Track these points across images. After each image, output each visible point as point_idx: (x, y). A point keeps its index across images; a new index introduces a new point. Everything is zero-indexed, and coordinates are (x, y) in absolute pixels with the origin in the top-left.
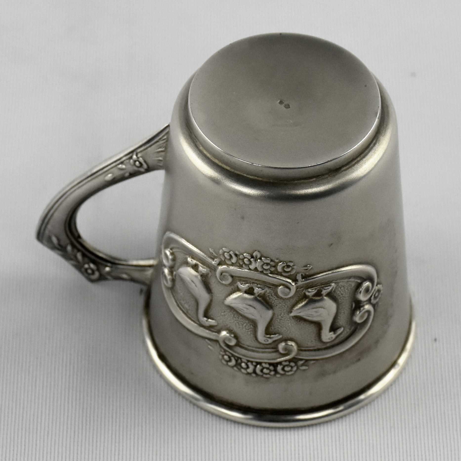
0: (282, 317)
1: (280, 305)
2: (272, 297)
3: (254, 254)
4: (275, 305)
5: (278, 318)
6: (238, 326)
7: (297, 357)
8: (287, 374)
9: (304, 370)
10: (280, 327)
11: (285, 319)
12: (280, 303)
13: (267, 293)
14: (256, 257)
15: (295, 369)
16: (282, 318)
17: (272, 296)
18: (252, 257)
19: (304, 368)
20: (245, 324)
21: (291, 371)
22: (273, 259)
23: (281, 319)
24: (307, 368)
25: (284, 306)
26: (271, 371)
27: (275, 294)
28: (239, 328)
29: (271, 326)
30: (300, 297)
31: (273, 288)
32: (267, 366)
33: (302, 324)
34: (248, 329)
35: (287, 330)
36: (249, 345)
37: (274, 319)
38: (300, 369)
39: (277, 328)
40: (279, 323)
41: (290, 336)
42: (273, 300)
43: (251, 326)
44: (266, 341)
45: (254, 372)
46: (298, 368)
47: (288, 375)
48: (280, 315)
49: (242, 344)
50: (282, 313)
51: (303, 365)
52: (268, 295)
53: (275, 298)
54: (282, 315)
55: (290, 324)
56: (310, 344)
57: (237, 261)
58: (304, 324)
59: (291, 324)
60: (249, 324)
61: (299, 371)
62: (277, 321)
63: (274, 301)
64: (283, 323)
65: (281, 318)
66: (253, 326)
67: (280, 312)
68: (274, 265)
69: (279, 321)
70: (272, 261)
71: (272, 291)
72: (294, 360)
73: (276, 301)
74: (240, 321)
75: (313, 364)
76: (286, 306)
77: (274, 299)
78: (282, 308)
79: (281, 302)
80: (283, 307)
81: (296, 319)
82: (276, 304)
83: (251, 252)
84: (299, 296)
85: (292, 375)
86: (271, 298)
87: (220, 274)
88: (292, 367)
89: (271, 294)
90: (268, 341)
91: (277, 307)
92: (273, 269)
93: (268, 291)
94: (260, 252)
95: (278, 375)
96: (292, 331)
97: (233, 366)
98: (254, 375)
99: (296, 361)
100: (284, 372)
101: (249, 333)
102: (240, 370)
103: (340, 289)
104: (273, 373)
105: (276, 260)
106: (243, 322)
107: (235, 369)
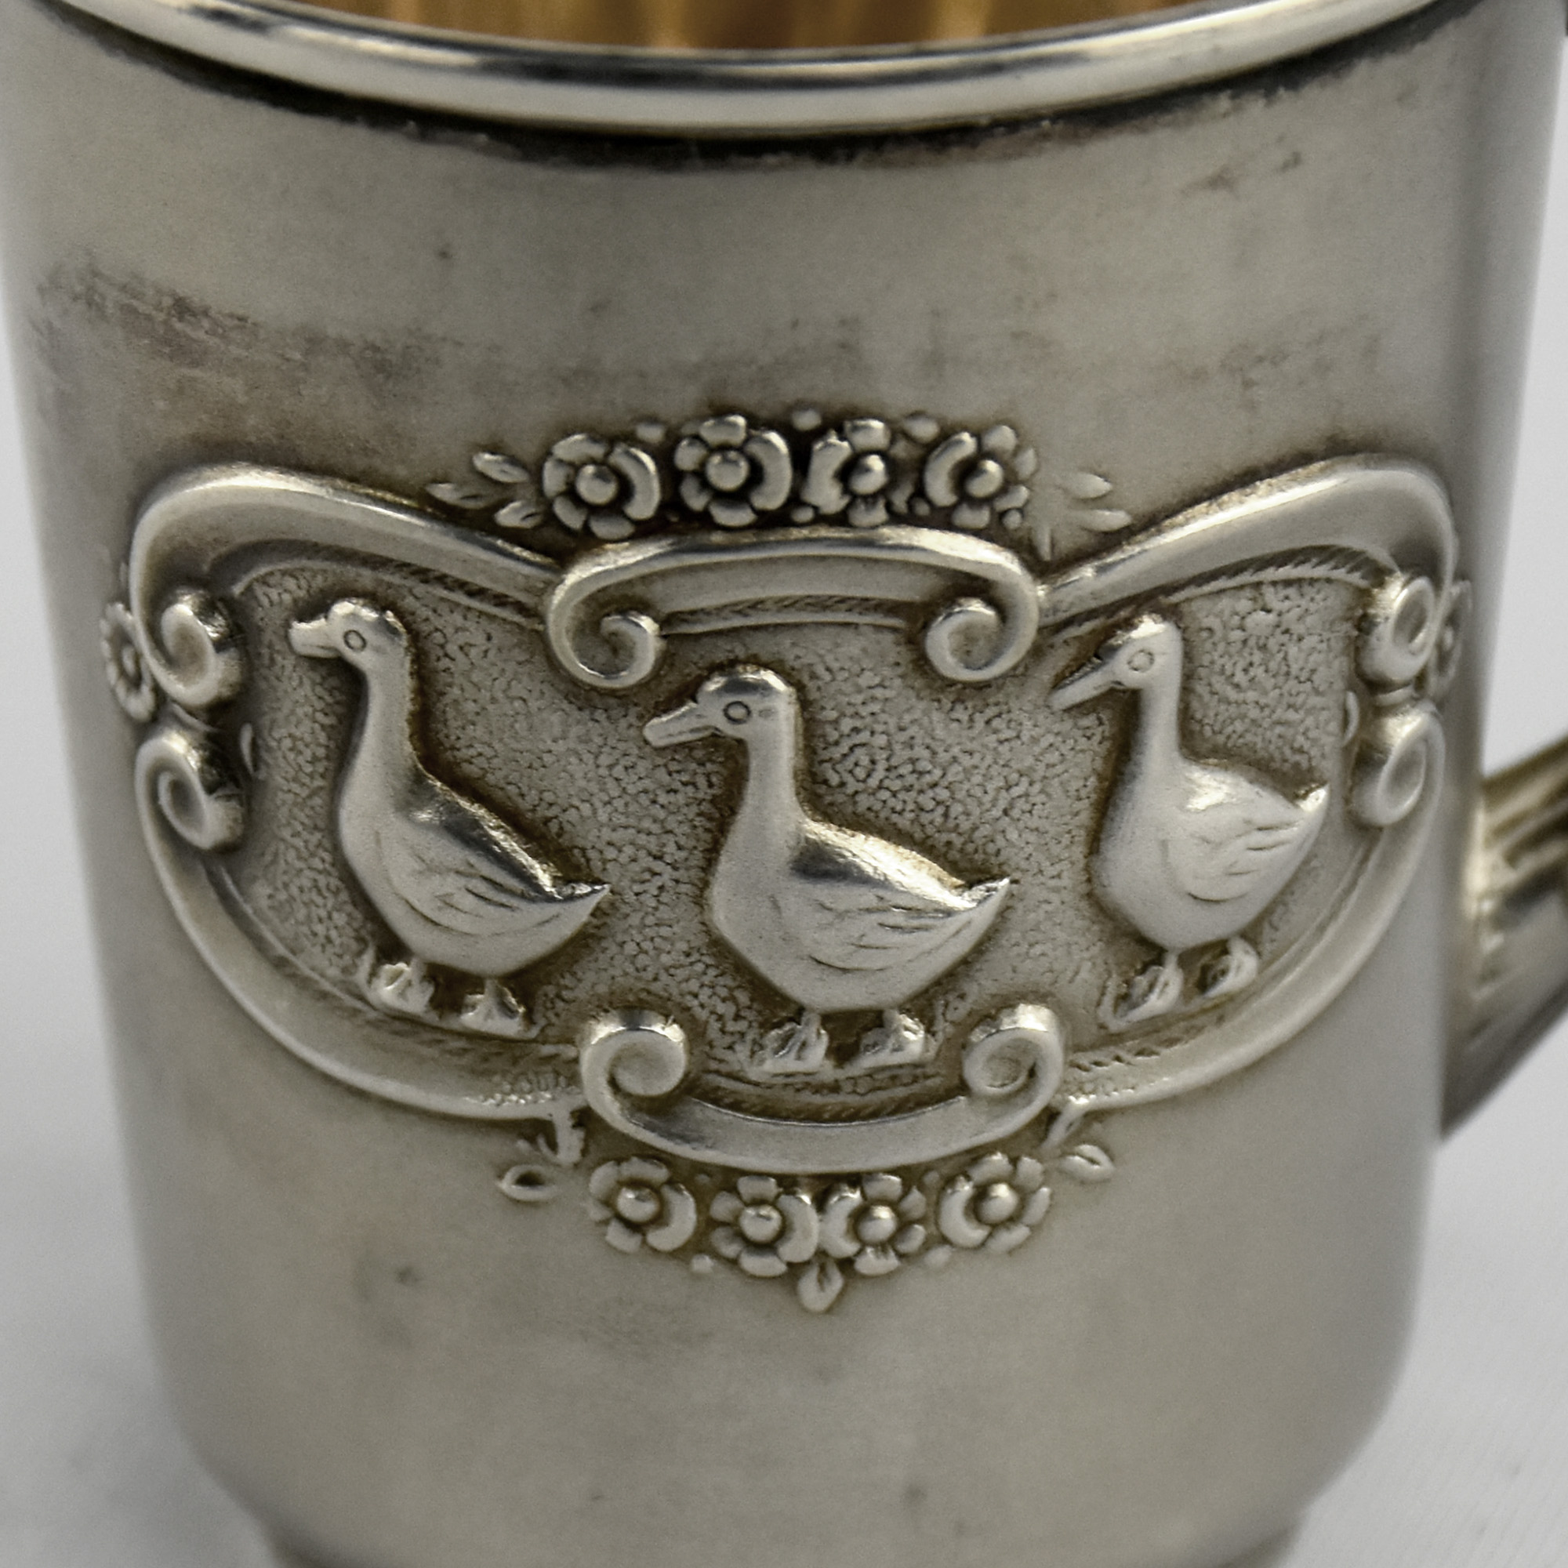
1: (665, 959)
2: (721, 1008)
3: (837, 1281)
4: (695, 957)
6: (921, 752)
9: (493, 447)
10: (663, 798)
13: (749, 1037)
14: (823, 1269)
17: (720, 1018)
18: (846, 1265)
20: (873, 782)
22: (724, 1274)
25: (646, 953)
26: (700, 474)
27: (704, 1034)
28: (910, 744)
31: (718, 1072)
34: (852, 749)
35: (618, 771)
36: (849, 634)
39: (675, 791)
43: (834, 780)
47: (587, 431)
49: (894, 630)
53: (702, 1006)
55: (603, 817)
57: (938, 1204)
59: (595, 811)
60: (852, 786)
63: (702, 986)
67: (664, 913)
69: (671, 848)
70: (734, 1263)
71: (719, 1052)
73: (694, 985)
74: (909, 788)
76: (631, 948)
78: (652, 939)
79: (664, 977)
80: (647, 945)
81: (564, 841)
82: (692, 964)
83: (861, 1297)
85: (564, 429)
86: (724, 1000)
87: (1040, 1074)
90: (728, 714)
91: (682, 946)
94: (805, 1310)
95: (653, 434)
96: (588, 758)
97: (946, 437)
98: (807, 421)
99: (548, 534)
100: (619, 458)
101: (846, 725)
102: (897, 432)
103: (333, 934)
104: (687, 457)
105: (703, 1264)
106: (884, 795)
107: (925, 430)
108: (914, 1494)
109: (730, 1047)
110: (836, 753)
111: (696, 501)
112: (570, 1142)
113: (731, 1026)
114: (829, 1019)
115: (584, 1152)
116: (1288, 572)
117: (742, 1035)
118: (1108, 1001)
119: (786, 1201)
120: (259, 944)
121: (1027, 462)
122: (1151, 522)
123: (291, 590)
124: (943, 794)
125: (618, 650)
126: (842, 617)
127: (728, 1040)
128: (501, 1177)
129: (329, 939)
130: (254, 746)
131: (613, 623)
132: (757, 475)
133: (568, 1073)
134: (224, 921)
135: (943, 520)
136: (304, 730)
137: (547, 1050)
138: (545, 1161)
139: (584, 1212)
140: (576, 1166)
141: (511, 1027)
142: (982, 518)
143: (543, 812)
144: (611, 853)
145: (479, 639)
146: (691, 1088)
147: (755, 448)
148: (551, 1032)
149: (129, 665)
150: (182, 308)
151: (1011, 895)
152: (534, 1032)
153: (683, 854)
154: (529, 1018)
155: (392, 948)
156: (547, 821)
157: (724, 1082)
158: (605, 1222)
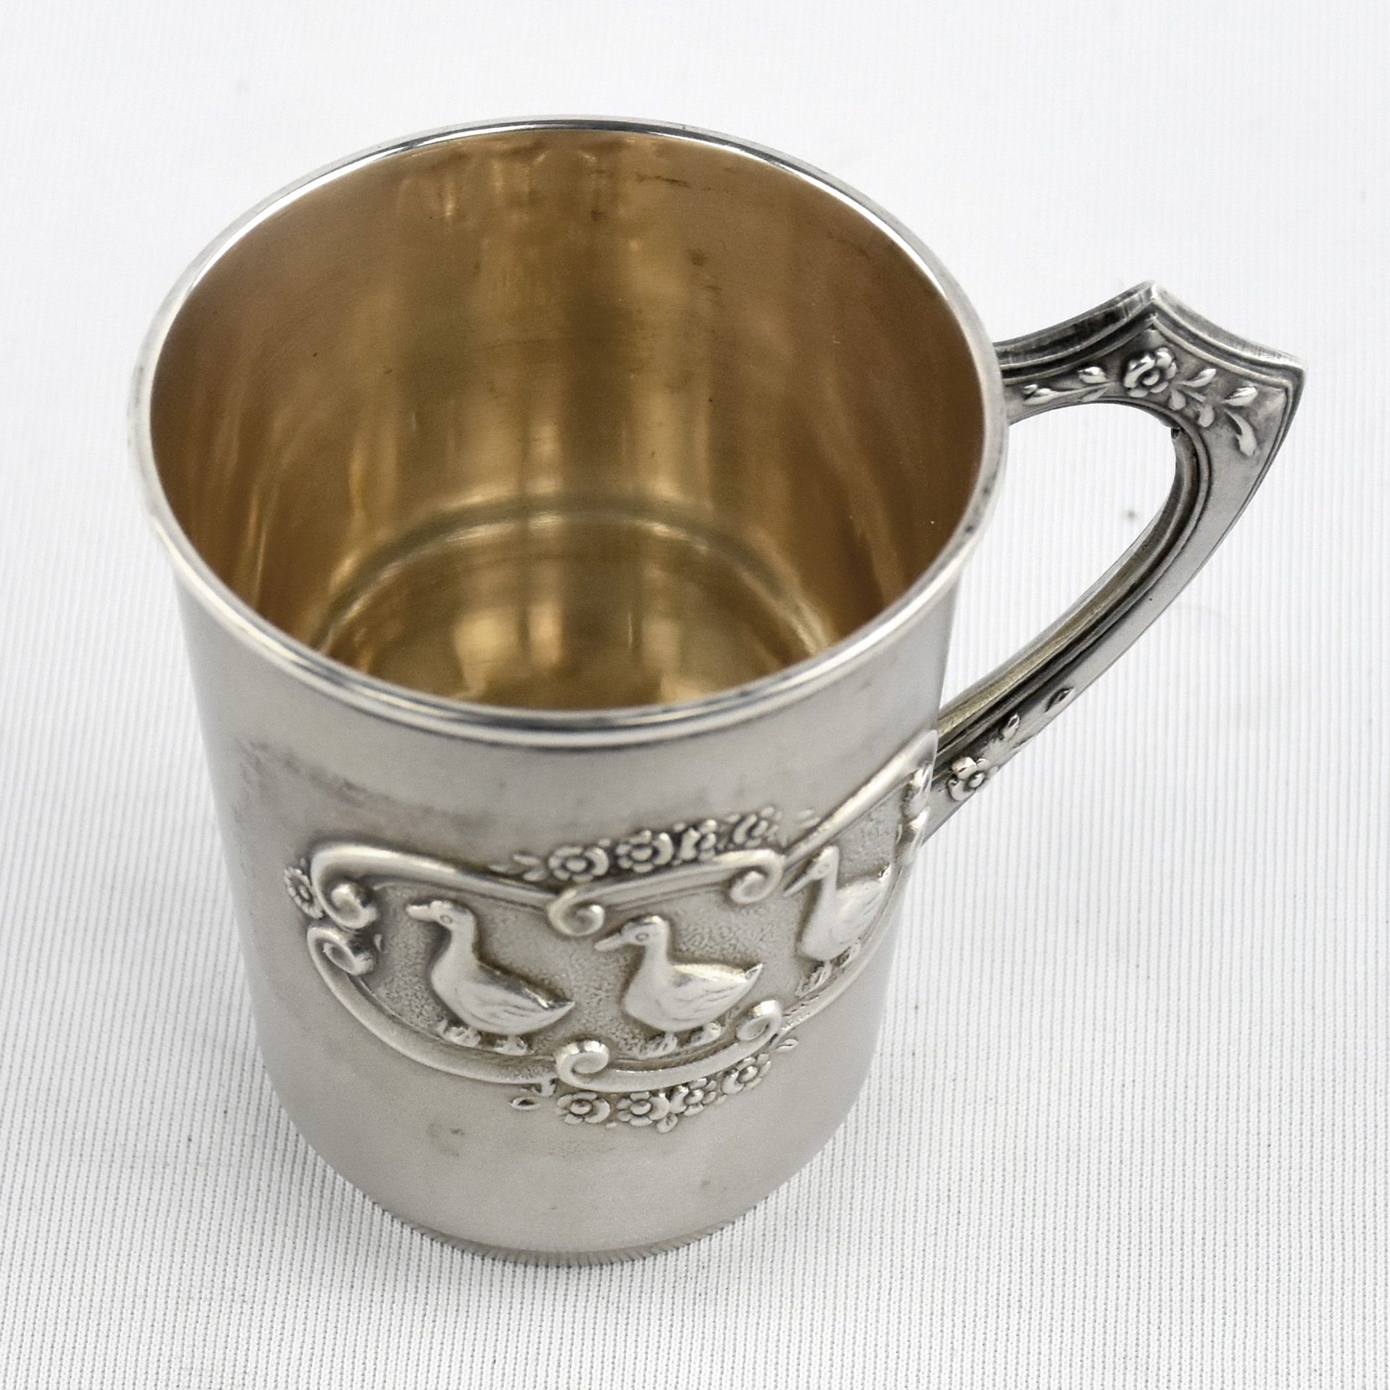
0: (596, 995)
1: (600, 1023)
2: (626, 1036)
3: (675, 1121)
4: (615, 1021)
5: (607, 991)
6: (725, 930)
7: (549, 896)
8: (577, 851)
9: (524, 853)
10: (602, 968)
11: (587, 991)
12: (601, 1027)
13: (639, 1045)
14: (669, 1119)
15: (554, 863)
16: (595, 991)
17: (625, 1039)
19: (526, 861)
21: (567, 859)
22: (623, 1127)
23: (599, 989)
24: (517, 858)
25: (591, 1022)
26: (628, 855)
27: (617, 1046)
28: (720, 928)
29: (627, 966)
30: (541, 1037)
31: (623, 1058)
32: (640, 869)
33: (536, 971)
35: (581, 961)
36: (694, 897)
37: (619, 987)
38: (538, 857)
39: (608, 965)
40: (603, 978)
41: (570, 947)
42: (620, 1033)
43: (684, 948)
44: (641, 937)
45: (677, 839)
46: (545, 861)
47: (573, 845)
48: (600, 1000)
49: (716, 891)
50: (594, 1005)
51: (529, 869)
52: (637, 1040)
53: (617, 1037)
54: (596, 1000)
55: (572, 977)
56: (510, 916)
57: (722, 1083)
58: (531, 971)
59: (568, 975)
61: (543, 851)
62: (609, 984)
63: (617, 1030)
64: (594, 978)
65: (599, 992)
66: (681, 950)
67: (601, 1008)
68: (620, 1114)
69: (605, 984)
70: (627, 1123)
71: (624, 1051)
72: (555, 887)
73: (613, 1030)
74: (717, 944)
75: (498, 863)
76: (584, 1021)
77: (617, 1033)
78: (594, 1017)
79: (599, 1028)
80: (591, 1019)
81: (552, 987)
82: (613, 1023)
83: (686, 1124)
84: (545, 1042)
85: (561, 845)
86: (627, 1033)
87: (771, 1026)
88: (563, 867)
89: (626, 1044)
90: (637, 937)
91: (609, 1018)
92: (623, 1104)
93: (635, 1051)
94: (659, 1133)
95: (606, 842)
96: (566, 958)
97: (743, 819)
98: (679, 827)
99: (552, 882)
100: (589, 854)
101: (691, 928)
102: (720, 822)
103: (424, 1012)
104: (622, 850)
105: (614, 1125)
106: (707, 948)
107: (734, 819)
108: (705, 1184)
109: (630, 1049)
110: (685, 940)
111: (625, 864)
112: (548, 1090)
113: (631, 1041)
114: (676, 1035)
115: (554, 1092)
116: (881, 802)
117: (636, 1044)
118: (800, 987)
119: (654, 1099)
120: (380, 1009)
121: (779, 816)
122: (829, 816)
123: (408, 893)
124: (733, 942)
125: (585, 921)
126: (691, 892)
127: (629, 1047)
128: (512, 1102)
129: (421, 1014)
130: (382, 942)
131: (581, 912)
132: (656, 852)
133: (551, 1066)
134: (359, 996)
135: (741, 847)
136: (412, 942)
137: (538, 1058)
138: (534, 1095)
139: (554, 1112)
140: (550, 1097)
141: (521, 1052)
142: (757, 842)
143: (540, 977)
144: (576, 990)
145: (512, 918)
146: (611, 1065)
147: (656, 844)
148: (540, 1052)
149: (306, 896)
150: (349, 786)
151: (763, 969)
152: (532, 1052)
153: (611, 987)
154: (530, 1047)
155: (456, 1021)
156: (543, 980)
157: (626, 1061)
158: (565, 1115)
